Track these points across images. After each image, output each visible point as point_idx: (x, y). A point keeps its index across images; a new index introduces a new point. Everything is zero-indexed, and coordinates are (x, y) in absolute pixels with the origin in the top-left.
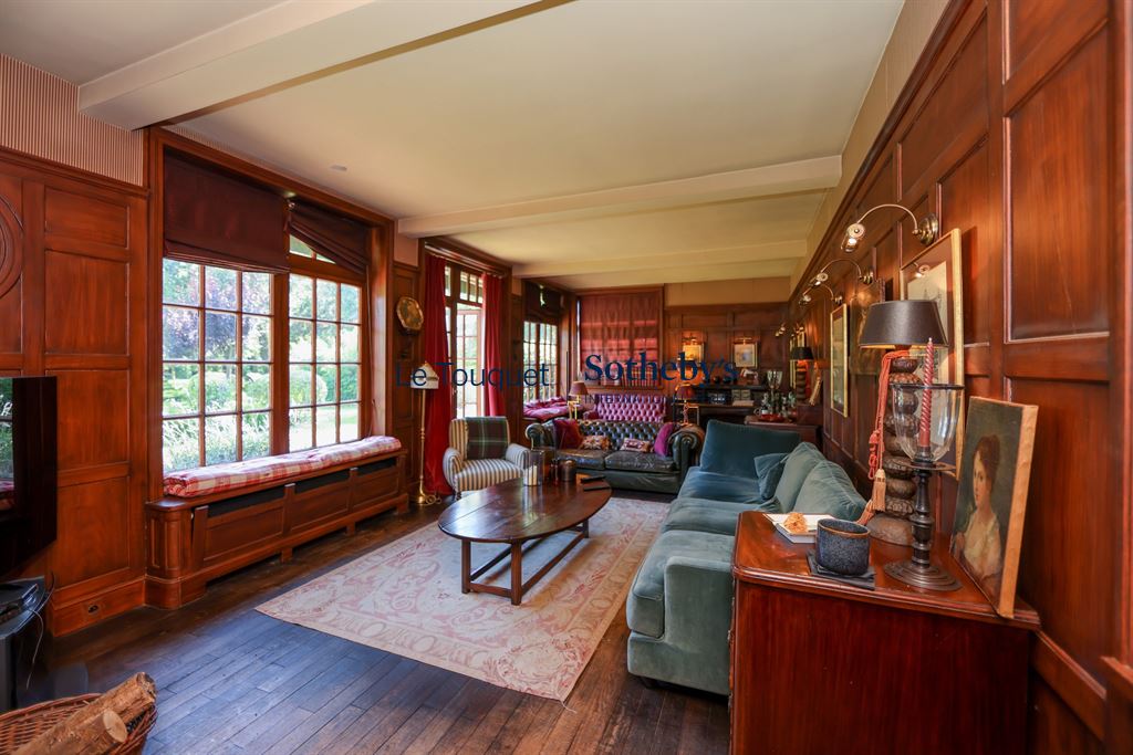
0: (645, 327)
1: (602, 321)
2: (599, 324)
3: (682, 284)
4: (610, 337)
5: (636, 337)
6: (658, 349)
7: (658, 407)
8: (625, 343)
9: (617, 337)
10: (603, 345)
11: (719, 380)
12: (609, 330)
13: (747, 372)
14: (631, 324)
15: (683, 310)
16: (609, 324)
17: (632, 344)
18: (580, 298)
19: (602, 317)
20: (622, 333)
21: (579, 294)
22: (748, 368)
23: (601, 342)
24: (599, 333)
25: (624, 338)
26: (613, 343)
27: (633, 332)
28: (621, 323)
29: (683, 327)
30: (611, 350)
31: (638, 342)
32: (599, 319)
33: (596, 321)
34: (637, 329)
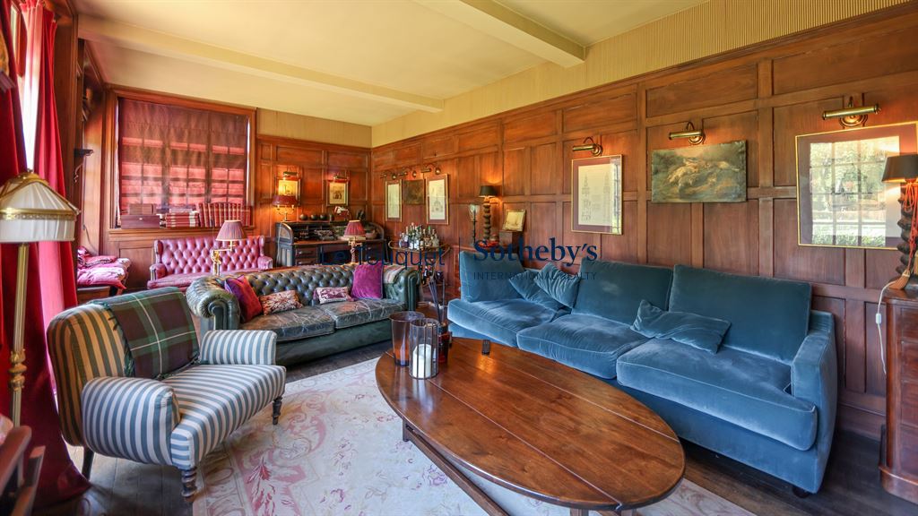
0: (228, 155)
1: (162, 138)
2: (156, 142)
3: (277, 112)
4: (175, 162)
5: (216, 165)
6: (244, 183)
7: (253, 250)
8: (199, 172)
9: (187, 163)
10: (163, 172)
11: (317, 217)
12: (174, 152)
13: (340, 210)
14: (209, 148)
15: (277, 141)
16: (174, 144)
17: (208, 174)
18: (121, 100)
19: (162, 133)
20: (194, 158)
21: (122, 93)
22: (341, 205)
23: (159, 168)
24: (157, 155)
25: (198, 164)
26: (180, 171)
27: (212, 159)
28: (192, 145)
29: (277, 160)
30: (176, 180)
31: (218, 173)
32: (157, 134)
33: (151, 137)
34: (218, 156)
